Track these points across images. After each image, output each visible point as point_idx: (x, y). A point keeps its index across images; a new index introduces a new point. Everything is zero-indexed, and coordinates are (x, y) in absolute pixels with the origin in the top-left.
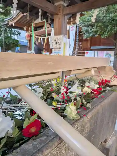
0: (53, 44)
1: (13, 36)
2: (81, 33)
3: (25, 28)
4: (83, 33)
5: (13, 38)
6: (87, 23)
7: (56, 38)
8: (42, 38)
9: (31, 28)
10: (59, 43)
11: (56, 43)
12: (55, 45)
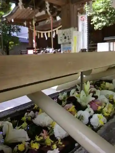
0: (62, 39)
1: (12, 33)
2: (92, 24)
3: (25, 23)
4: (94, 22)
5: (12, 35)
6: (98, 11)
7: (65, 32)
8: (45, 32)
9: (32, 23)
10: (68, 37)
11: (65, 38)
12: (64, 40)
